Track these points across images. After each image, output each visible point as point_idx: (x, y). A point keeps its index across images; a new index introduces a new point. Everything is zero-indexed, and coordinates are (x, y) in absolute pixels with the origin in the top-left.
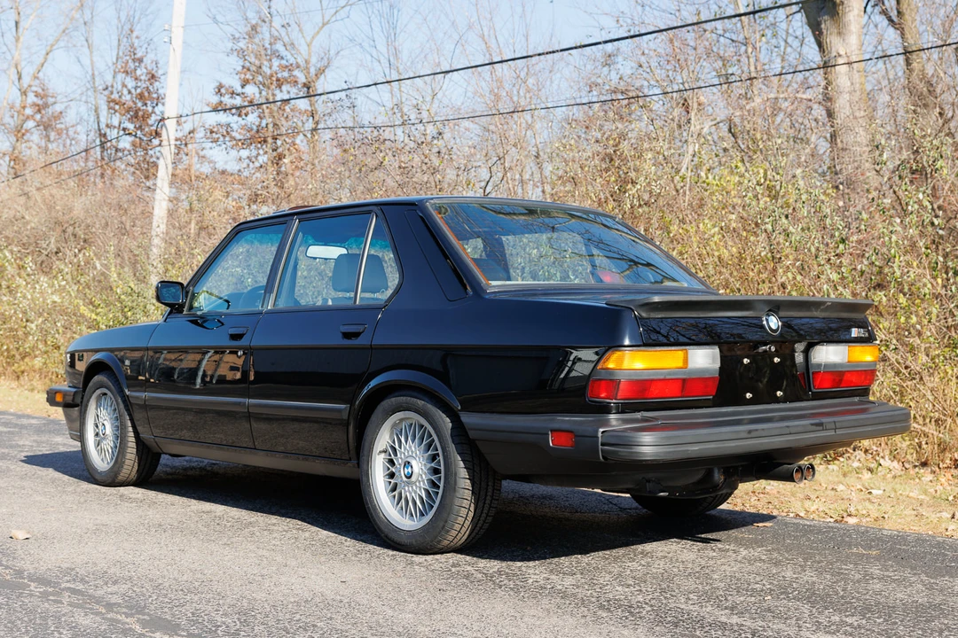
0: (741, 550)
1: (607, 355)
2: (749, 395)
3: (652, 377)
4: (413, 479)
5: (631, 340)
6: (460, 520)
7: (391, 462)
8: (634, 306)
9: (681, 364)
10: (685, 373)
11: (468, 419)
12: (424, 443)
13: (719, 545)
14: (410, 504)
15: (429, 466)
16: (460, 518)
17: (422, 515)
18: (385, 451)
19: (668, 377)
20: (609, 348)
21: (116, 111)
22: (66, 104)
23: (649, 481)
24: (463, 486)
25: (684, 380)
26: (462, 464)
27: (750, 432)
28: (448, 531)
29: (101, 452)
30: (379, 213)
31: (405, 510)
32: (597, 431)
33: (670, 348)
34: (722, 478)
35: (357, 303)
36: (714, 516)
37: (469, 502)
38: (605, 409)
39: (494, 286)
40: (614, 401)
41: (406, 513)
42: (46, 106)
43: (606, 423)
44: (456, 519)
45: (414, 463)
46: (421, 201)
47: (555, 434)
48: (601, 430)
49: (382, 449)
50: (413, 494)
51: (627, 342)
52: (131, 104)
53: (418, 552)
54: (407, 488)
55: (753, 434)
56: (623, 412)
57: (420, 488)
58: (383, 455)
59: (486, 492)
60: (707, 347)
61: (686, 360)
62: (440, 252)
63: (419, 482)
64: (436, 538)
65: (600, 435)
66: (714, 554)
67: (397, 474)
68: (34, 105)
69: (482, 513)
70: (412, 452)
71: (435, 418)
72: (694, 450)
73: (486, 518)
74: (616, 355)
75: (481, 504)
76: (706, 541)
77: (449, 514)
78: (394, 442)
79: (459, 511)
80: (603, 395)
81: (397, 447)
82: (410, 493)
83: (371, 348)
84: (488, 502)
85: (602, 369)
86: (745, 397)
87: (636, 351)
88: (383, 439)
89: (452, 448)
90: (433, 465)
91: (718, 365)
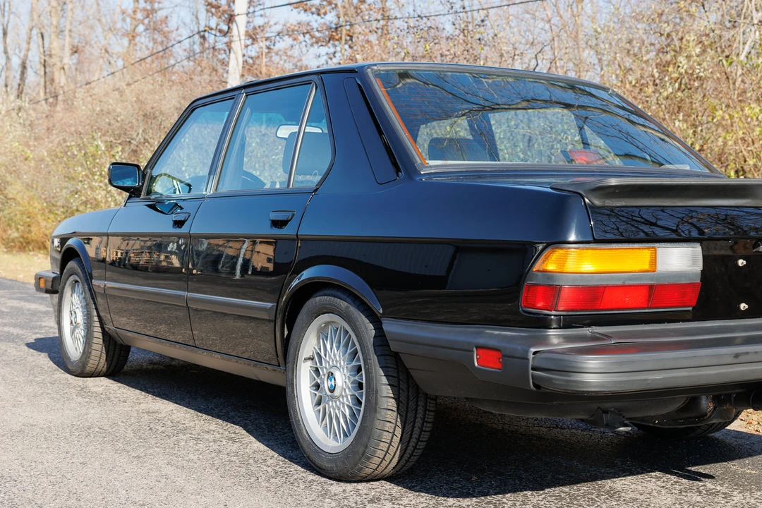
0: (735, 493)
1: (546, 253)
2: (743, 306)
3: (605, 283)
4: (337, 393)
5: (578, 233)
6: (384, 446)
7: (317, 371)
8: (585, 192)
9: (647, 267)
10: (652, 278)
11: (390, 327)
12: (349, 351)
13: (709, 484)
14: (334, 421)
15: (352, 379)
16: (382, 444)
17: (346, 435)
18: (312, 359)
19: (628, 283)
20: (548, 245)
21: (213, 14)
22: (171, 10)
23: (606, 412)
24: (385, 406)
25: (651, 287)
26: (384, 380)
27: (737, 356)
28: (369, 458)
29: (74, 339)
30: (318, 82)
31: (328, 429)
32: (527, 351)
33: (631, 246)
34: (711, 406)
35: (291, 186)
36: (717, 439)
37: (393, 426)
38: (543, 323)
39: (431, 167)
40: (554, 312)
41: (330, 432)
42: (154, 11)
43: (544, 340)
44: (378, 445)
45: (337, 374)
46: (362, 67)
47: (481, 351)
48: (533, 350)
49: (308, 356)
50: (337, 411)
51: (572, 237)
52: (226, 8)
53: (339, 479)
54: (330, 403)
55: (741, 359)
56: (565, 327)
57: (343, 404)
58: (309, 363)
59: (416, 414)
60: (684, 244)
61: (654, 261)
62: (374, 126)
63: (343, 398)
64: (356, 465)
65: (531, 356)
66: (699, 499)
67: (321, 386)
68: (144, 10)
69: (411, 438)
70: (336, 361)
71: (357, 323)
72: (657, 379)
73: (417, 444)
74: (558, 253)
75: (408, 428)
76: (696, 477)
77: (369, 438)
78: (320, 349)
79: (380, 436)
80: (539, 305)
81: (322, 354)
82: (334, 409)
83: (297, 238)
84: (418, 425)
85: (538, 271)
86: (739, 308)
87: (583, 249)
88: (309, 344)
89: (374, 359)
90: (356, 378)
91: (699, 267)
